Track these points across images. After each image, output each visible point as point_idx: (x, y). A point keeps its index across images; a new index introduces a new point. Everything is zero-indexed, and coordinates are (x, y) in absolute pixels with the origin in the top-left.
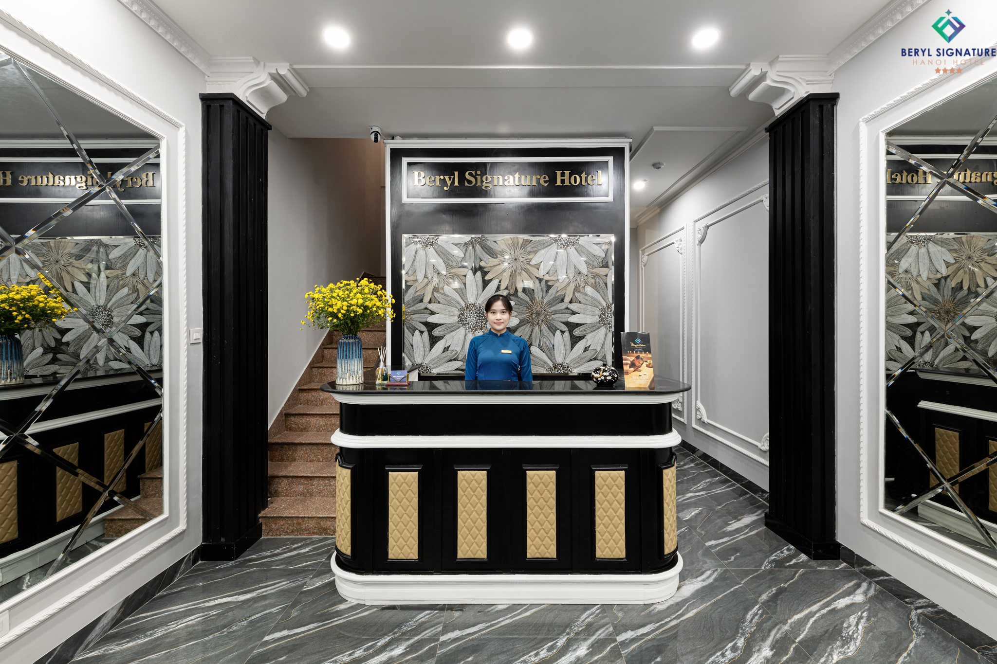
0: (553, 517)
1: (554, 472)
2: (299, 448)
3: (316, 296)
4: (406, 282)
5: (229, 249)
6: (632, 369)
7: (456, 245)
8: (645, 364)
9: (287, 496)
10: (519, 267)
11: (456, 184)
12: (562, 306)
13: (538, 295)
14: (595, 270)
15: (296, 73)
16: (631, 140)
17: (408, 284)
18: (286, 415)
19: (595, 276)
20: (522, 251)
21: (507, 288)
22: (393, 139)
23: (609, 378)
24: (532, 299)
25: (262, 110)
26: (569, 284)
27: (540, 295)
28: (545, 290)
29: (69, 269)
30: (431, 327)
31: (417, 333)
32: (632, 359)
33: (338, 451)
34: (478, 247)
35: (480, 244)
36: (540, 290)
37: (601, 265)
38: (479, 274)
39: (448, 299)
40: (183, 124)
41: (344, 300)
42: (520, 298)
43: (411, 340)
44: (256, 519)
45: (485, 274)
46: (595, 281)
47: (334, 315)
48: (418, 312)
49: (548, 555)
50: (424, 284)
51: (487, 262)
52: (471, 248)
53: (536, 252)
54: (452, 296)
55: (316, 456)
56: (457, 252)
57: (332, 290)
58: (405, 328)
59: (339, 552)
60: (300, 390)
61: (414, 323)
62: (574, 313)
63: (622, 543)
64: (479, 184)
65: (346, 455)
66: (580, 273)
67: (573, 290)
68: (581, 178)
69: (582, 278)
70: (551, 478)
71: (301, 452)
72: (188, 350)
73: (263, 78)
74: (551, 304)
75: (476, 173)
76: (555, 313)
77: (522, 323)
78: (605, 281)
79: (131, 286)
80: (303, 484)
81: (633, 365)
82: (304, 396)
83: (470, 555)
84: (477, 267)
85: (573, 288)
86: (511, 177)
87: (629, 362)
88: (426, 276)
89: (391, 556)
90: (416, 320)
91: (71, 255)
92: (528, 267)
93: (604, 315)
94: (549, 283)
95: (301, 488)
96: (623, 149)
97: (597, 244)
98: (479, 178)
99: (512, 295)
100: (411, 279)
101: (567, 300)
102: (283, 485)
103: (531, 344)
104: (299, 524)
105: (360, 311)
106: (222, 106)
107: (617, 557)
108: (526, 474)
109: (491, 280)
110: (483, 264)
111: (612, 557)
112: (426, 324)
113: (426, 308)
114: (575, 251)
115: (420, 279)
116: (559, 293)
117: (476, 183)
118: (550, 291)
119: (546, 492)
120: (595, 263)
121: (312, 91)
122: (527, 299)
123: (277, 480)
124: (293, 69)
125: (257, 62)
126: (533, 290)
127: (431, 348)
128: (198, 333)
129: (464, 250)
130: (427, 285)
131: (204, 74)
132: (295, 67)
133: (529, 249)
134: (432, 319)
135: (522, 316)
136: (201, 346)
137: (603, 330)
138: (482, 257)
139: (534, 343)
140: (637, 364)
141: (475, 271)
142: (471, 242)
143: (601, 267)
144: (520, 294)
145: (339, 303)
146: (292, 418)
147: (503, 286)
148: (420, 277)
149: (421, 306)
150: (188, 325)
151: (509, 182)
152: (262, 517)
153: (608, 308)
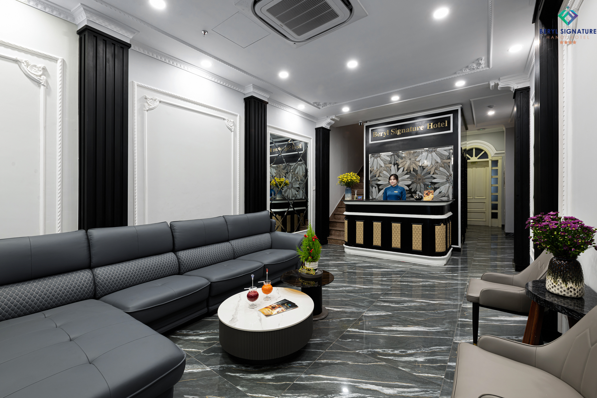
0: (400, 237)
1: (400, 224)
2: (338, 223)
3: (340, 177)
4: (370, 170)
5: (321, 166)
6: (427, 195)
7: (388, 156)
8: (431, 193)
9: (334, 235)
10: (411, 162)
11: (388, 134)
12: (430, 176)
13: (419, 172)
14: (444, 161)
15: (336, 117)
16: (461, 106)
17: (371, 171)
18: (334, 214)
19: (444, 163)
20: (413, 156)
21: (407, 170)
22: (367, 122)
23: (418, 198)
24: (417, 174)
25: (328, 127)
26: (432, 167)
27: (420, 172)
28: (422, 170)
29: (282, 173)
30: (379, 185)
31: (374, 188)
32: (427, 192)
33: (345, 216)
34: (396, 156)
35: (396, 155)
36: (420, 170)
37: (447, 158)
38: (396, 166)
39: (385, 175)
40: (312, 137)
41: (346, 178)
42: (412, 174)
43: (372, 190)
44: (327, 238)
45: (398, 165)
46: (444, 165)
47: (344, 182)
48: (375, 180)
49: (398, 247)
50: (376, 171)
51: (400, 161)
52: (393, 156)
53: (418, 156)
54: (386, 174)
55: (342, 226)
56: (389, 159)
57: (344, 176)
58: (370, 186)
59: (345, 242)
60: (338, 207)
61: (373, 184)
62: (434, 178)
63: (421, 246)
64: (396, 133)
65: (347, 217)
66: (437, 163)
67: (434, 170)
68: (438, 125)
69: (438, 164)
70: (399, 226)
71: (338, 225)
72: (313, 192)
73: (329, 120)
74: (424, 175)
75: (395, 129)
76: (425, 179)
77: (413, 183)
78: (449, 165)
79: (296, 177)
80: (338, 232)
81: (427, 194)
82: (339, 209)
83: (376, 244)
84: (395, 163)
85: (434, 168)
86: (409, 129)
87: (426, 193)
88: (377, 168)
89: (357, 243)
90: (373, 183)
91: (282, 169)
92: (415, 162)
93: (448, 178)
94: (424, 167)
95: (338, 234)
96: (457, 110)
97: (445, 150)
98: (396, 131)
99: (409, 173)
100: (373, 169)
101: (432, 173)
102: (333, 232)
103: (417, 191)
104: (337, 241)
105: (350, 181)
106: (320, 130)
107: (419, 250)
108: (392, 224)
109: (400, 168)
110: (397, 162)
111: (417, 250)
112: (377, 184)
113: (377, 179)
114: (435, 154)
115: (375, 169)
116: (428, 171)
117: (395, 133)
118: (424, 170)
119: (397, 229)
120: (444, 158)
121: (340, 118)
122: (415, 174)
123: (332, 231)
124: (336, 116)
125: (327, 117)
126: (417, 170)
127: (379, 193)
128: (315, 188)
129: (390, 158)
130: (377, 171)
131: (316, 123)
132: (336, 115)
133: (416, 155)
134: (379, 183)
135: (413, 180)
136: (315, 191)
137: (448, 185)
138: (397, 160)
139: (418, 190)
140: (428, 193)
141: (394, 165)
142: (393, 155)
143: (447, 159)
144: (412, 172)
145: (345, 179)
146: (336, 215)
147: (405, 170)
148: (375, 168)
149: (376, 178)
150: (313, 186)
151: (408, 131)
152: (328, 238)
153: (450, 176)
